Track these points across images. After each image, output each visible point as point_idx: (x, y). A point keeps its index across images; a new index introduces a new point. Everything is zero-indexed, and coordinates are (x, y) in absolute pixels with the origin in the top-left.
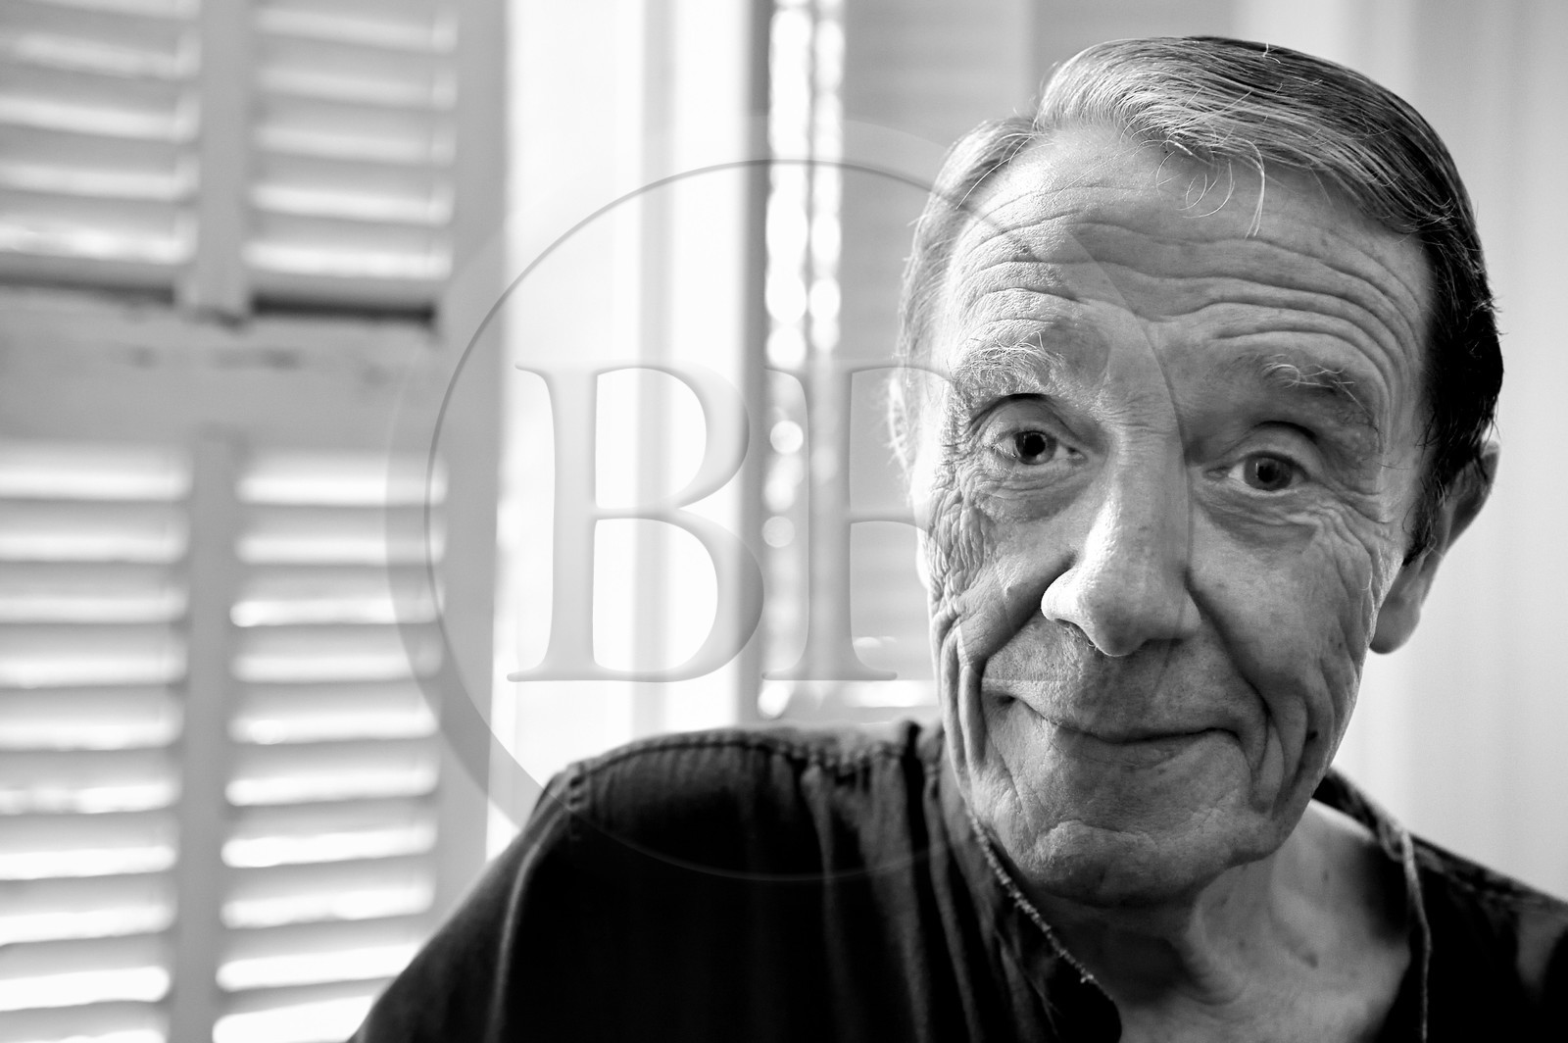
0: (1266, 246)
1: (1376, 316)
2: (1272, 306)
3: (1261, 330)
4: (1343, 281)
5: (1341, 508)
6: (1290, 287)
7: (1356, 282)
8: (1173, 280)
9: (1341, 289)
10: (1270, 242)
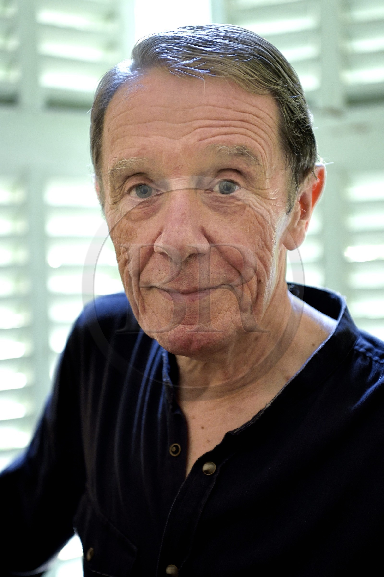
0: (212, 107)
1: (255, 125)
2: (217, 127)
3: (213, 136)
4: (241, 116)
5: (254, 196)
6: (222, 120)
7: (246, 115)
8: (181, 124)
9: (241, 118)
10: (213, 106)
